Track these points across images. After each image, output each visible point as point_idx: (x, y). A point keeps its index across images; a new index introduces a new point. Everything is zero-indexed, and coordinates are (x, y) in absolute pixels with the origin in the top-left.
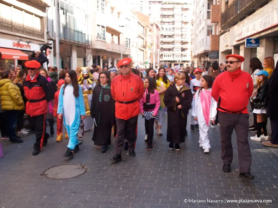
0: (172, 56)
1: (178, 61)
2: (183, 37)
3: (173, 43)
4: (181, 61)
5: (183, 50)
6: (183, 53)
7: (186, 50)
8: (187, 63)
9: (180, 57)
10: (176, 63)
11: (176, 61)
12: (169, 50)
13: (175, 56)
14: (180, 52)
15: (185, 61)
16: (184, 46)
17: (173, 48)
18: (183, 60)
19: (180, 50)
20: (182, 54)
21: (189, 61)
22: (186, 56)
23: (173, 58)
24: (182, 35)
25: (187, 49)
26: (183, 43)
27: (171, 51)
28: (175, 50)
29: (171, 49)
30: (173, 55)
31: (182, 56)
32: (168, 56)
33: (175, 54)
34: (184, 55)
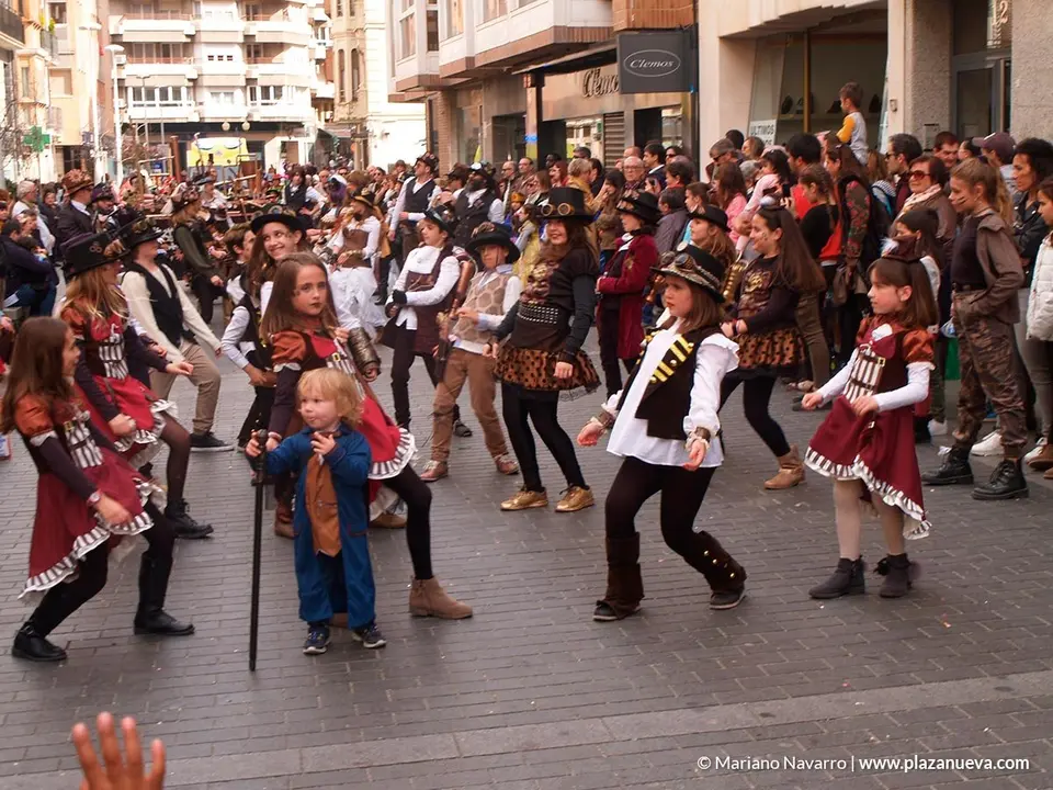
0: (184, 91)
1: (226, 127)
4: (246, 126)
5: (255, 51)
6: (263, 71)
7: (273, 55)
8: (286, 139)
9: (238, 93)
11: (217, 127)
12: (165, 51)
13: (205, 95)
14: (239, 67)
15: (272, 128)
16: (262, 29)
17: (191, 38)
18: (256, 118)
19: (237, 53)
20: (249, 81)
21: (300, 125)
22: (278, 89)
23: (197, 103)
25: (280, 47)
26: (252, 8)
27: (178, 60)
28: (201, 51)
29: (177, 45)
30: (194, 82)
31: (253, 91)
32: (157, 92)
33: (206, 81)
34: (262, 82)
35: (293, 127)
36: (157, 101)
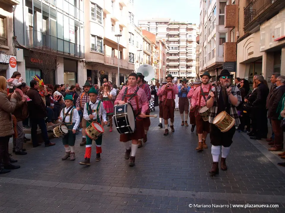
0: (177, 72)
1: (183, 78)
2: (188, 55)
3: (178, 60)
5: (188, 67)
6: (188, 69)
7: (190, 67)
9: (185, 73)
10: (181, 79)
11: (182, 78)
12: (175, 67)
13: (180, 73)
14: (185, 69)
15: (190, 78)
16: (189, 64)
17: (179, 65)
18: (187, 76)
19: (185, 67)
20: (187, 71)
21: (194, 77)
22: (191, 72)
23: (179, 74)
24: (187, 53)
25: (192, 66)
26: (188, 60)
27: (177, 68)
28: (180, 67)
29: (177, 66)
30: (179, 71)
31: (187, 72)
32: (173, 73)
33: (180, 71)
34: (188, 71)
35: (193, 78)
36: (173, 74)
